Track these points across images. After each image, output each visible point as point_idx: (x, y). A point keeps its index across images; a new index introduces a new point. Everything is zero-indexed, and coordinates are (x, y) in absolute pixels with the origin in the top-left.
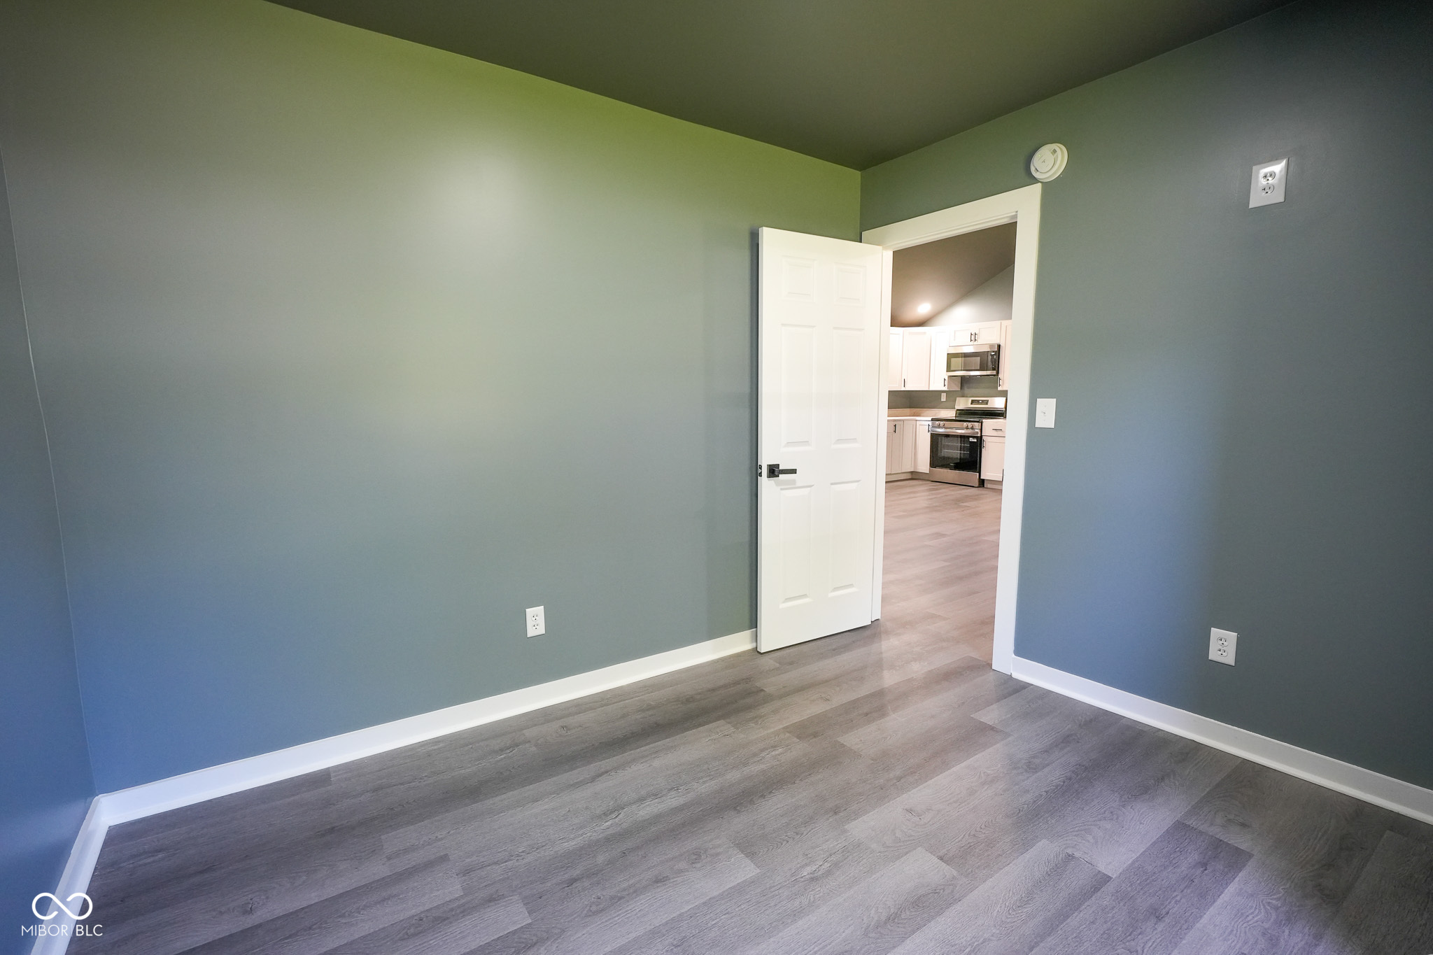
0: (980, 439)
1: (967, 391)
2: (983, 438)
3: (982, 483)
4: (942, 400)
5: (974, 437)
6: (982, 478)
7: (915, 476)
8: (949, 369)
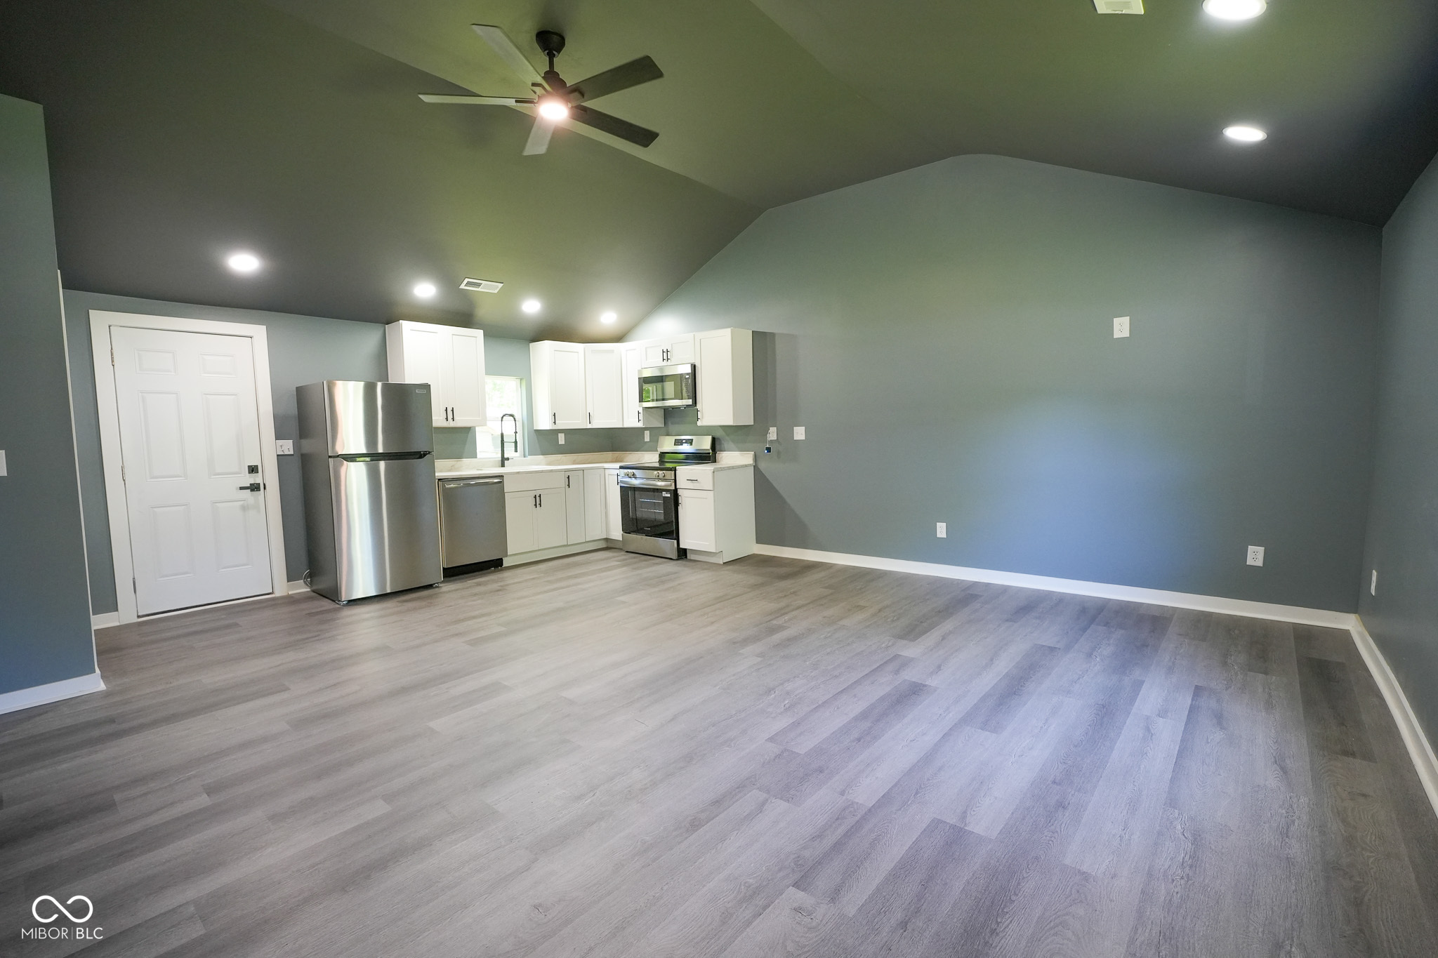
0: (675, 494)
1: (672, 428)
2: (680, 492)
3: (682, 554)
4: (646, 440)
5: (667, 491)
6: (681, 547)
7: (609, 545)
8: (641, 400)
